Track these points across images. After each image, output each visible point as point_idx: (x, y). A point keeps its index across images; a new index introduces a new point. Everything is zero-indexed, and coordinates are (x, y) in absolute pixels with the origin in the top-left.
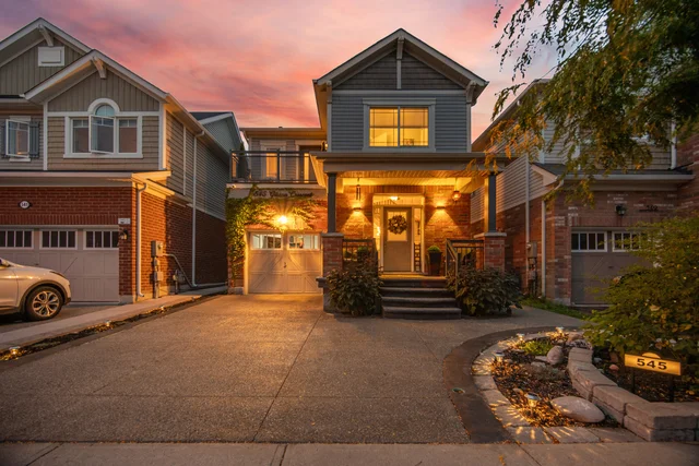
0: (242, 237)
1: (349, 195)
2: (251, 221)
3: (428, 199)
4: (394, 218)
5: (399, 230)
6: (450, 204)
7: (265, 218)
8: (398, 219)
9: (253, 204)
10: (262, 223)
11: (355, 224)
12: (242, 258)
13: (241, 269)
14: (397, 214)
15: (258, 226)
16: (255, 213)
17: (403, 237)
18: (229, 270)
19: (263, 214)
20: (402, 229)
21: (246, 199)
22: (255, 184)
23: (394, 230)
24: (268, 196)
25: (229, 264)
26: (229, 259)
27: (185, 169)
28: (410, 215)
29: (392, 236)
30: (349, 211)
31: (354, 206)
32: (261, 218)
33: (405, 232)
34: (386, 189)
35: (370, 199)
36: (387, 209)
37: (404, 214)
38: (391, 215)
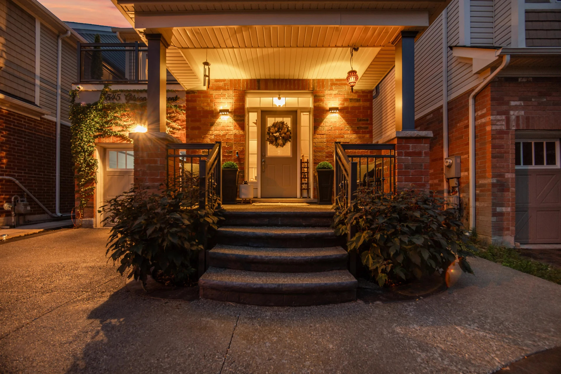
0: (91, 154)
1: (214, 93)
2: (103, 133)
3: (317, 98)
4: (274, 125)
5: (280, 142)
6: (346, 104)
7: (120, 129)
8: (279, 126)
9: (104, 111)
10: (116, 136)
11: (222, 133)
12: (92, 181)
13: (90, 195)
14: (279, 120)
15: (111, 140)
16: (107, 122)
17: (285, 151)
18: (77, 196)
19: (117, 124)
20: (285, 140)
21: (96, 104)
22: (106, 86)
23: (274, 141)
24: (123, 101)
25: (76, 189)
26: (76, 182)
27: (38, 72)
28: (296, 122)
29: (272, 151)
30: (214, 115)
31: (220, 107)
32: (116, 129)
33: (289, 145)
34: (262, 85)
35: (241, 99)
36: (265, 113)
37: (288, 121)
38: (270, 121)
